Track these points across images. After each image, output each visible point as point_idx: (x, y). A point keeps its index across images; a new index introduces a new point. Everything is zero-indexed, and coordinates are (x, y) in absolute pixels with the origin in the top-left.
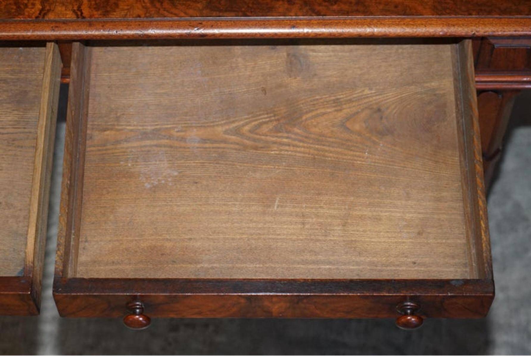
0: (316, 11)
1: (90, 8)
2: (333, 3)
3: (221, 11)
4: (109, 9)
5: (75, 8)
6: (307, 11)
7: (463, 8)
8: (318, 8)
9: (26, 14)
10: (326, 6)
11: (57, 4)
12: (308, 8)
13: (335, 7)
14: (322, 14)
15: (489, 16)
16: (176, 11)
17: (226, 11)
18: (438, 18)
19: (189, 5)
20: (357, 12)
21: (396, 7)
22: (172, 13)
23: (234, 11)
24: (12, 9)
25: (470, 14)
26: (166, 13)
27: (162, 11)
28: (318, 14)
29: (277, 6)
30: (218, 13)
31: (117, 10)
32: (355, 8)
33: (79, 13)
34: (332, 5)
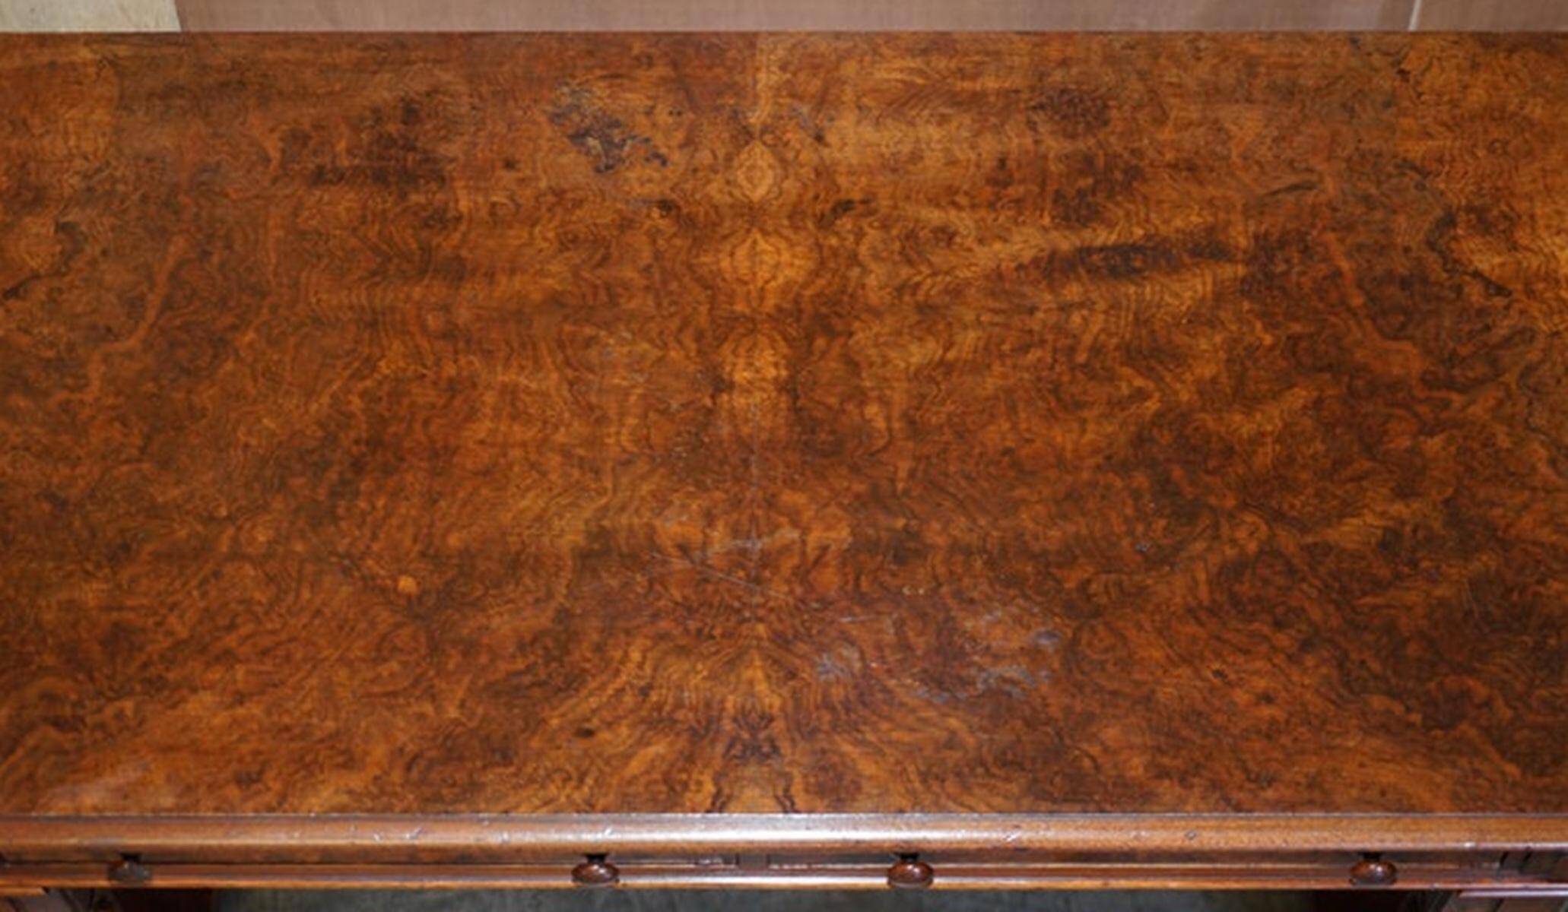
0: (1234, 802)
1: (807, 791)
2: (1265, 784)
3: (1054, 801)
4: (843, 795)
5: (780, 793)
6: (1217, 802)
7: (1509, 797)
8: (1237, 796)
9: (688, 804)
10: (1250, 791)
11: (745, 783)
12: (1217, 795)
13: (1270, 794)
14: (1246, 806)
15: (1557, 815)
16: (971, 801)
17: (1065, 801)
18: (1461, 818)
19: (994, 787)
20: (1311, 804)
21: (1383, 793)
22: (962, 805)
23: (1080, 801)
24: (660, 792)
25: (1522, 810)
26: (950, 804)
27: (943, 800)
28: (1238, 808)
29: (1161, 790)
30: (1049, 804)
31: (860, 797)
32: (1306, 795)
33: (788, 803)
34: (1263, 789)
